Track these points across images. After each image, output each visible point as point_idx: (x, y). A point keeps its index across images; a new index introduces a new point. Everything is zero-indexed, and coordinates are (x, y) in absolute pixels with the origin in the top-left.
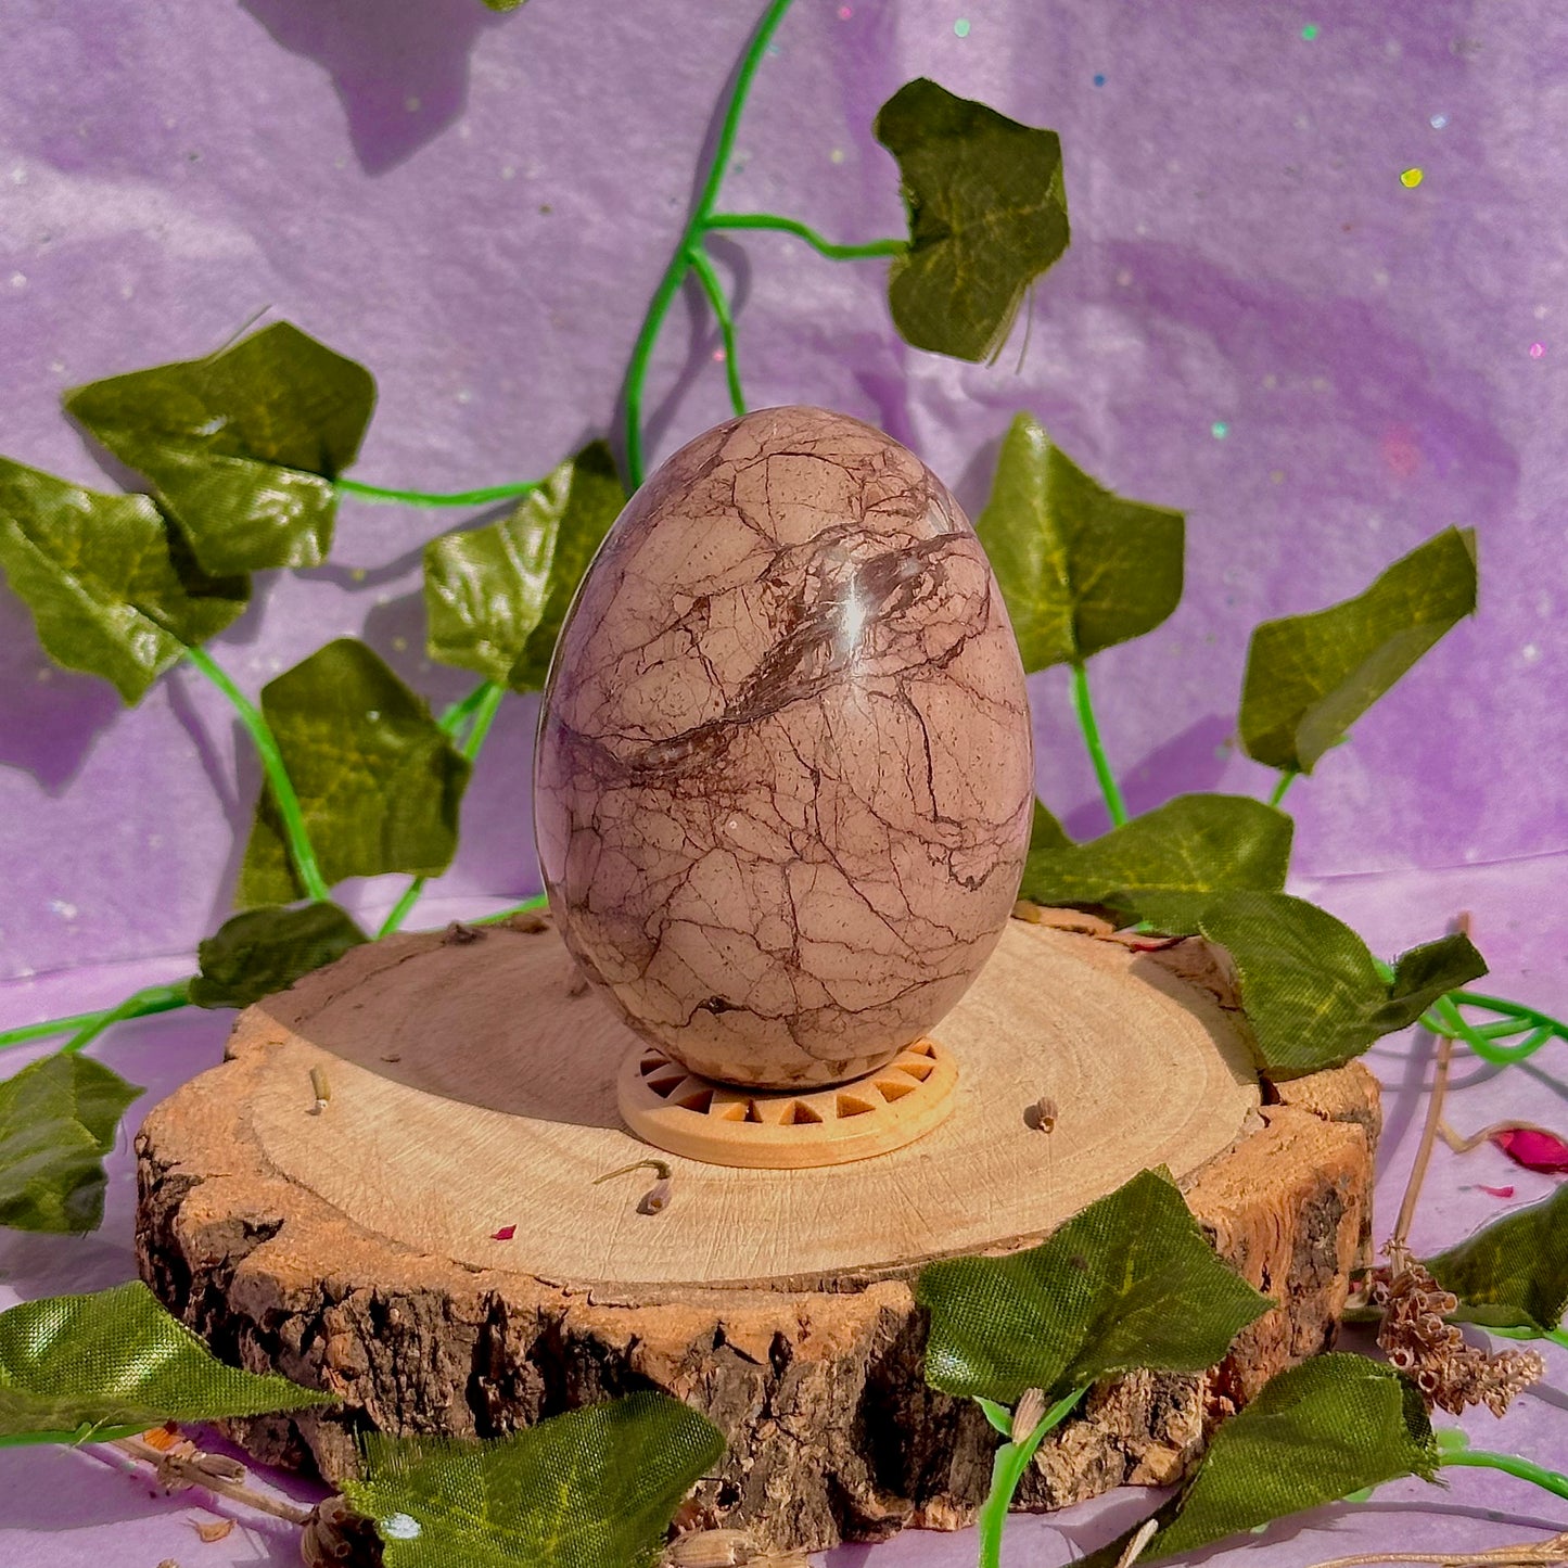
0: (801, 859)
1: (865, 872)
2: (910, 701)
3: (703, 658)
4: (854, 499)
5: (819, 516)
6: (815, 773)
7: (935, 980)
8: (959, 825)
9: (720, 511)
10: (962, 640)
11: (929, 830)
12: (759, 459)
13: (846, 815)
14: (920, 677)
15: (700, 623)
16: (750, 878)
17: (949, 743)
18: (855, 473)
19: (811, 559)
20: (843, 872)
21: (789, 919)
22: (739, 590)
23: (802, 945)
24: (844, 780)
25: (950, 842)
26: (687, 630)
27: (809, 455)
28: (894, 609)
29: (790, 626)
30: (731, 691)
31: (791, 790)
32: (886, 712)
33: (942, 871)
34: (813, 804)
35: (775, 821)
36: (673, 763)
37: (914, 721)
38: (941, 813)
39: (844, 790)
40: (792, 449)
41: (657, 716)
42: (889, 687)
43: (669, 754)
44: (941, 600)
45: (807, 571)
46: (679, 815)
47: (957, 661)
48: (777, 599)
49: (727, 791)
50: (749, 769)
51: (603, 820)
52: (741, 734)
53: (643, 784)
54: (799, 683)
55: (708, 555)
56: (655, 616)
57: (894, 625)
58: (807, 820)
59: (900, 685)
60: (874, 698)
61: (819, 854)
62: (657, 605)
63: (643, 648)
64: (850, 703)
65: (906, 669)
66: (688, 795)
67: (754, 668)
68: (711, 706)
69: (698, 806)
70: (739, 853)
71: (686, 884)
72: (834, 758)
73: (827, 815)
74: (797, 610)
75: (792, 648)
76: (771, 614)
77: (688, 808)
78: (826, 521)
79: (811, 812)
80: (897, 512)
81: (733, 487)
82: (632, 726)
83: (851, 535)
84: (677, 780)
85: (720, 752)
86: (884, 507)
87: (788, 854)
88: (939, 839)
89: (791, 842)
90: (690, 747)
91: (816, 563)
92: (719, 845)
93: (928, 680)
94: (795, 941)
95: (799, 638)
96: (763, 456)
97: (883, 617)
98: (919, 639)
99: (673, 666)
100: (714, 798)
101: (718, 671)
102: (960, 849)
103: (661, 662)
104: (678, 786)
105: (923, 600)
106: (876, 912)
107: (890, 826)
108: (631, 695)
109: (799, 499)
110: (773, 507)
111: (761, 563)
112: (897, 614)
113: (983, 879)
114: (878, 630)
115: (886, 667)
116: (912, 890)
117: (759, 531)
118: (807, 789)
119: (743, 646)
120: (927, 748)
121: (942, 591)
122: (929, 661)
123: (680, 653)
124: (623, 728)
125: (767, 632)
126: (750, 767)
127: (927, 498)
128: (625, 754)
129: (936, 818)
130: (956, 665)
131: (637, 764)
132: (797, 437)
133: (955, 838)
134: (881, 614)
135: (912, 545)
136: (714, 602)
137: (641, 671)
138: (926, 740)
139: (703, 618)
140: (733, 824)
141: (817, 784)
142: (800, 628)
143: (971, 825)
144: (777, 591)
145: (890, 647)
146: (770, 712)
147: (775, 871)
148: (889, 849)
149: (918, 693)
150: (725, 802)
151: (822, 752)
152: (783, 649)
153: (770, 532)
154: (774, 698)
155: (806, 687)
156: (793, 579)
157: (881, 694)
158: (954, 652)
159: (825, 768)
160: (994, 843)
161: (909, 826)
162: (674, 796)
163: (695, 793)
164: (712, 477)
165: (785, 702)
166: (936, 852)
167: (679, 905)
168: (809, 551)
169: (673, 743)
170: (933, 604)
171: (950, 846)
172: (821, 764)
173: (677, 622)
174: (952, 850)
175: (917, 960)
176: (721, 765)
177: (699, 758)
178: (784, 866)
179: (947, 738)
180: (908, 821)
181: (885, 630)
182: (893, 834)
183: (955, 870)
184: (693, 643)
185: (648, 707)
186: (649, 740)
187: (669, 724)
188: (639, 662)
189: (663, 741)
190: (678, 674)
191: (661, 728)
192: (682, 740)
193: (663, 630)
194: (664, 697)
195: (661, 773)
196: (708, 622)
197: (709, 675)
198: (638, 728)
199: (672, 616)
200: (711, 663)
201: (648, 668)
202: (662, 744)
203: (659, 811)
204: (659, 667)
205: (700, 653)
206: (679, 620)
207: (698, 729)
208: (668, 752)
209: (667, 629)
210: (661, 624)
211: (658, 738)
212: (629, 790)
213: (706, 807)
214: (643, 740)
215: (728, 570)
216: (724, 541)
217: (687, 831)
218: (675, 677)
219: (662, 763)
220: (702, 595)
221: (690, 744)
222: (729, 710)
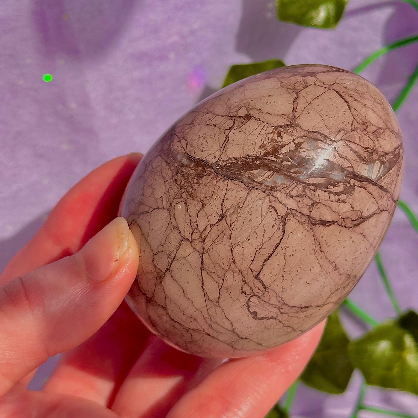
0: (191, 242)
1: (210, 270)
2: (285, 224)
3: (227, 137)
4: (342, 132)
5: (321, 125)
6: (222, 216)
7: (214, 337)
8: (266, 288)
9: (291, 91)
10: (333, 222)
11: (250, 279)
12: (327, 86)
13: (220, 242)
14: (299, 219)
15: (240, 124)
16: (169, 232)
17: (288, 254)
18: (355, 124)
19: (301, 137)
20: (202, 261)
21: (170, 261)
22: (264, 124)
23: (168, 274)
24: (231, 229)
25: (256, 291)
26: (234, 122)
27: (346, 102)
28: (313, 184)
29: (267, 154)
30: (224, 158)
31: (209, 213)
32: (271, 218)
33: (243, 299)
34: (212, 226)
35: (194, 219)
36: (183, 165)
37: (280, 233)
38: (261, 276)
39: (228, 232)
40: (343, 94)
41: (195, 143)
42: (282, 211)
44: (339, 199)
45: (294, 140)
46: (167, 186)
47: (322, 228)
48: (273, 139)
49: (188, 192)
50: (202, 191)
52: (211, 176)
53: (169, 163)
54: (249, 177)
55: (269, 103)
56: (232, 107)
57: (307, 191)
58: (205, 230)
59: (287, 215)
60: (271, 209)
61: (199, 247)
62: (236, 105)
64: (260, 202)
65: (296, 210)
66: (176, 181)
67: (239, 157)
68: (212, 156)
69: (176, 188)
70: (173, 218)
71: (149, 213)
72: (234, 217)
73: (213, 235)
74: (275, 151)
75: (259, 162)
76: (265, 143)
77: (172, 186)
78: (322, 129)
79: (209, 228)
80: (356, 152)
81: (305, 87)
82: (186, 140)
83: (326, 143)
84: (178, 172)
85: (200, 176)
86: (352, 146)
87: (188, 236)
88: (252, 285)
89: (193, 233)
90: (193, 165)
91: (300, 140)
92: (169, 210)
93: (302, 223)
94: (166, 271)
95: (265, 161)
96: (330, 87)
97: (305, 183)
98: (313, 205)
99: (217, 131)
100: (183, 191)
101: (227, 146)
102: (259, 297)
103: (215, 126)
104: (176, 175)
105: (330, 192)
106: (204, 290)
107: (234, 262)
108: (197, 128)
109: (323, 112)
110: (309, 107)
111: (281, 122)
112: (313, 187)
113: (262, 318)
114: (299, 186)
115: (288, 202)
116: (224, 295)
117: (294, 110)
118: (214, 219)
119: (244, 145)
120: (276, 247)
121: (343, 197)
122: (309, 216)
123: (223, 128)
124: (183, 138)
125: (257, 148)
126: (203, 191)
127: (378, 159)
128: (175, 148)
129: (257, 277)
130: (320, 230)
131: (174, 154)
132: (352, 93)
133: (259, 291)
134: (306, 181)
135: (348, 169)
136: (252, 121)
137: (207, 123)
138: (279, 244)
139: (242, 123)
140: (180, 207)
141: (220, 220)
142: (270, 158)
143: (271, 293)
144: (276, 137)
145: (297, 196)
146: (229, 178)
147: (179, 238)
148: (227, 270)
149: (291, 224)
150: (184, 196)
151: (232, 211)
152: (255, 160)
153: (297, 115)
154: (235, 174)
155: (249, 181)
156: (286, 138)
157: (276, 210)
158: (324, 223)
159: (228, 217)
160: (278, 309)
161: (243, 269)
162: (173, 177)
163: (179, 183)
164: (304, 78)
165: (236, 179)
166: (246, 289)
167: (142, 219)
168: (303, 133)
169: (190, 158)
170: (333, 197)
171: (255, 292)
172: (228, 214)
173: (234, 116)
174: (254, 295)
175: (209, 322)
176: (195, 181)
177: (191, 171)
178: (183, 239)
179: (289, 252)
180: (243, 266)
181: (301, 189)
182: (233, 266)
183: (250, 303)
184: (231, 129)
185: (196, 137)
186: (185, 150)
187: (195, 150)
188: (210, 119)
189: (188, 154)
190: (215, 135)
191: (192, 149)
192: (193, 160)
193: (228, 115)
194: (203, 139)
195: (176, 165)
196: (242, 126)
197: (223, 145)
198: (186, 142)
199: (235, 113)
200: (228, 141)
201: (210, 124)
202: (187, 155)
203: (164, 178)
204: (213, 127)
205: (229, 134)
206: (236, 116)
207: (201, 160)
208: (185, 160)
209: (229, 116)
210: (230, 112)
211: (188, 151)
212: (164, 162)
213: (178, 191)
214: (183, 148)
215: (268, 114)
216: (279, 103)
217: (165, 194)
218: (213, 135)
219: (180, 162)
220: (251, 115)
221: (194, 163)
222: (216, 164)
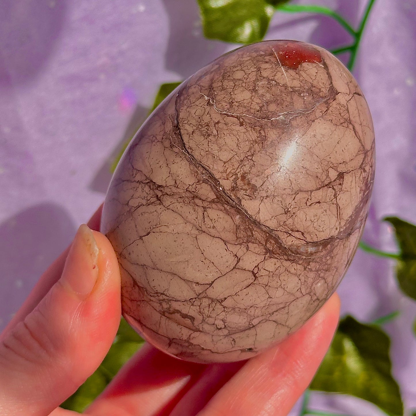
3: (337, 205)
9: (346, 125)
22: (354, 172)
26: (334, 189)
30: (343, 224)
36: (311, 254)
41: (311, 229)
43: (311, 249)
48: (363, 179)
49: (325, 270)
51: (262, 270)
53: (293, 260)
54: (359, 221)
55: (344, 149)
56: (319, 175)
62: (320, 171)
63: (311, 191)
68: (334, 229)
71: (287, 307)
74: (366, 185)
77: (308, 275)
81: (348, 112)
82: (298, 231)
84: (310, 262)
92: (309, 293)
99: (325, 206)
100: (319, 272)
101: (341, 212)
103: (319, 202)
108: (301, 215)
110: (363, 128)
111: (360, 159)
117: (360, 140)
119: (351, 201)
124: (293, 231)
125: (358, 195)
128: (290, 243)
137: (308, 204)
139: (340, 184)
144: (364, 175)
146: (350, 234)
153: (363, 142)
154: (353, 228)
156: (367, 168)
162: (305, 269)
169: (315, 244)
184: (335, 196)
185: (309, 223)
186: (305, 240)
187: (316, 235)
188: (308, 199)
189: (310, 242)
190: (326, 211)
191: (312, 235)
192: (319, 244)
193: (323, 185)
194: (317, 221)
195: (304, 257)
196: (342, 186)
197: (337, 214)
198: (301, 233)
199: (328, 179)
200: (339, 208)
201: (313, 203)
202: (310, 244)
203: (295, 274)
204: (318, 205)
205: (337, 202)
206: (331, 182)
207: (326, 239)
208: (311, 248)
209: (325, 185)
210: (322, 182)
211: (309, 240)
212: (285, 262)
213: (315, 276)
214: (301, 239)
215: (351, 160)
216: (350, 143)
217: (302, 285)
218: (324, 212)
219: (307, 253)
220: (341, 172)
221: (321, 246)
222: (340, 233)
